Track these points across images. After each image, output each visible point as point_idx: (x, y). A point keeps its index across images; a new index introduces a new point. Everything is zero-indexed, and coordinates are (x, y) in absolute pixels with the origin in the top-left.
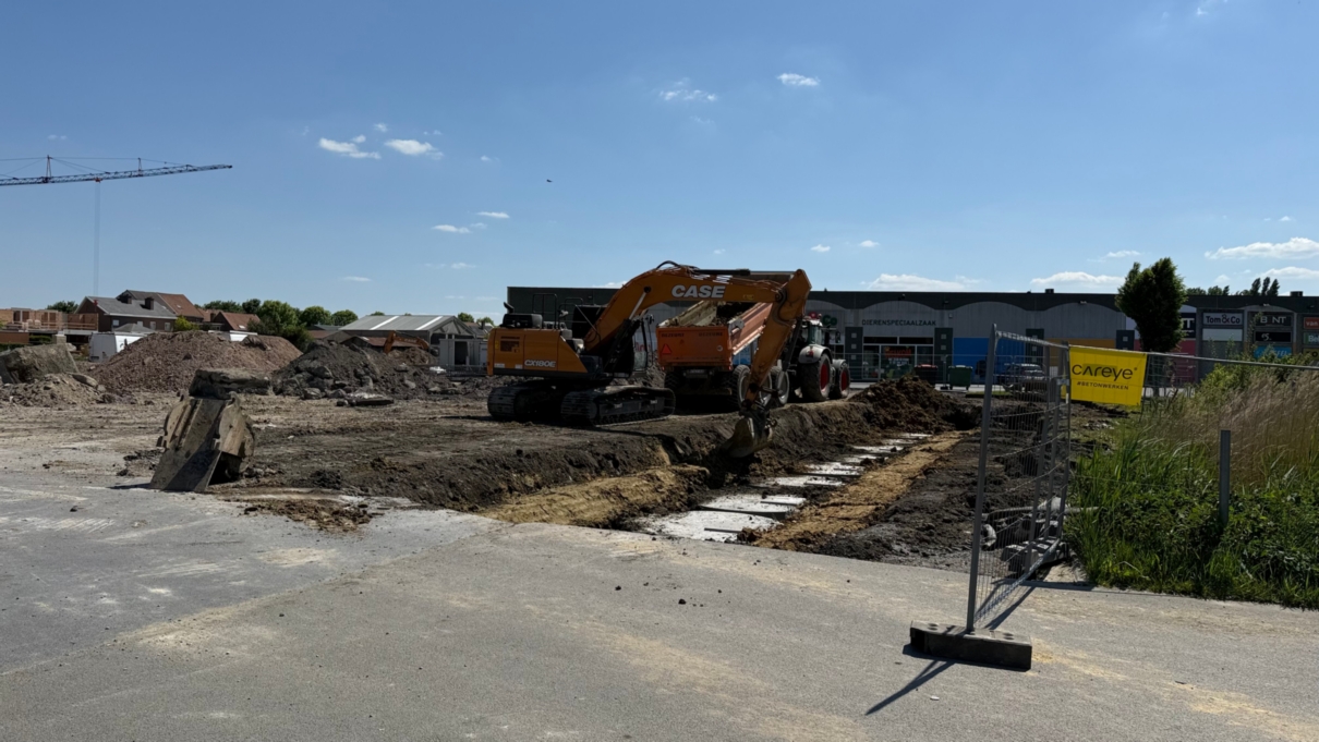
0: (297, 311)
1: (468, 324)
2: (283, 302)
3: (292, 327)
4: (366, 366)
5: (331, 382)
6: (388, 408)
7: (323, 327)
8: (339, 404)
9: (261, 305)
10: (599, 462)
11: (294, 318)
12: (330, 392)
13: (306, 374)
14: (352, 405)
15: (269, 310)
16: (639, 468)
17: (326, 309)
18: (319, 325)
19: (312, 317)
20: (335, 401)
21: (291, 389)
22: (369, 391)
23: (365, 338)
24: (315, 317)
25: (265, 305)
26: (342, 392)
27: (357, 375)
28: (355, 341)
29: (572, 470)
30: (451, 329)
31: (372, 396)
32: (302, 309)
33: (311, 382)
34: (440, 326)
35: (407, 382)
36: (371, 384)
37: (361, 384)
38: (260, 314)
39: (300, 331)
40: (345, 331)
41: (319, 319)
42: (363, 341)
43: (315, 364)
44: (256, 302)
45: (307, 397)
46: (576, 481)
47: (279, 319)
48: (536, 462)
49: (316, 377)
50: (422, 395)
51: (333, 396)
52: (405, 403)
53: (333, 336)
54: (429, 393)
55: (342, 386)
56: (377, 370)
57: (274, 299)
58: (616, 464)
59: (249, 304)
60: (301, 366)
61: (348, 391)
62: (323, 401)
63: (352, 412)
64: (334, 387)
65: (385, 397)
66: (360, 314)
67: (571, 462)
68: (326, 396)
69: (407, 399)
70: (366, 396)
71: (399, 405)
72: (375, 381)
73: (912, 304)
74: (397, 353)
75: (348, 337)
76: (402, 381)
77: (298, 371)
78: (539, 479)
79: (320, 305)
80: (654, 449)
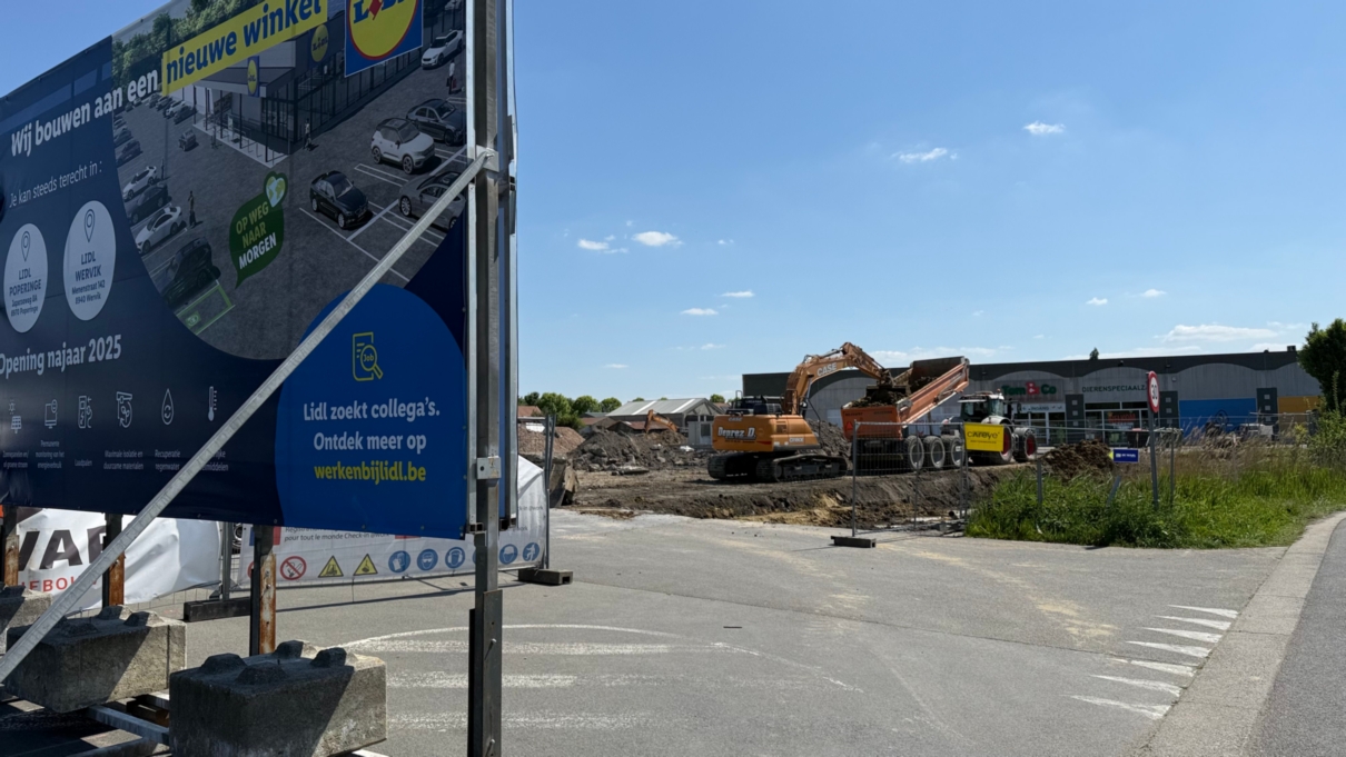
0: (570, 401)
1: (718, 405)
2: (558, 394)
3: (567, 416)
4: (630, 447)
5: (606, 459)
6: (646, 476)
7: (593, 414)
8: (614, 474)
9: (540, 397)
10: (775, 503)
11: (568, 408)
12: (606, 467)
13: (589, 454)
14: (621, 474)
15: (546, 401)
16: (804, 508)
17: (593, 398)
18: (588, 412)
19: (582, 406)
20: (610, 472)
21: (579, 465)
22: (633, 465)
23: (628, 423)
24: (585, 406)
25: (543, 398)
26: (614, 466)
27: (624, 454)
28: (619, 426)
29: (755, 507)
30: (703, 410)
31: (635, 468)
32: (574, 398)
33: (592, 459)
34: (693, 409)
35: (659, 458)
36: (634, 460)
37: (627, 460)
38: (541, 406)
39: (574, 419)
40: (611, 417)
41: (588, 407)
42: (626, 425)
43: (595, 447)
44: (536, 395)
45: (591, 470)
46: (757, 514)
47: (555, 409)
48: (730, 502)
49: (596, 456)
50: (669, 467)
51: (609, 469)
52: (657, 473)
53: (601, 422)
54: (675, 465)
55: (614, 462)
56: (638, 450)
57: (550, 391)
58: (787, 505)
59: (530, 397)
60: (586, 449)
61: (618, 465)
62: (602, 473)
63: (622, 479)
64: (609, 463)
65: (643, 468)
66: (623, 402)
67: (755, 503)
68: (604, 470)
69: (658, 470)
70: (631, 468)
71: (653, 473)
72: (636, 458)
73: (1133, 369)
74: (654, 435)
75: (613, 422)
76: (656, 457)
77: (584, 452)
78: (732, 511)
79: (589, 395)
80: (818, 496)
